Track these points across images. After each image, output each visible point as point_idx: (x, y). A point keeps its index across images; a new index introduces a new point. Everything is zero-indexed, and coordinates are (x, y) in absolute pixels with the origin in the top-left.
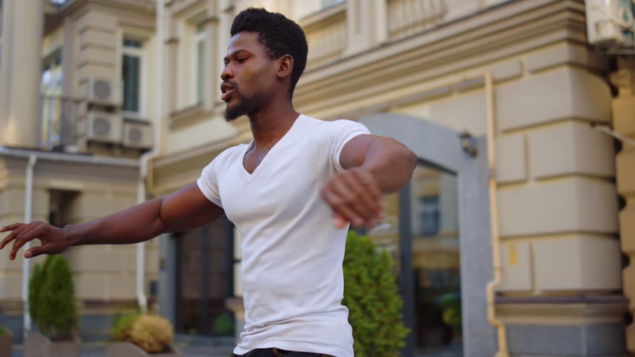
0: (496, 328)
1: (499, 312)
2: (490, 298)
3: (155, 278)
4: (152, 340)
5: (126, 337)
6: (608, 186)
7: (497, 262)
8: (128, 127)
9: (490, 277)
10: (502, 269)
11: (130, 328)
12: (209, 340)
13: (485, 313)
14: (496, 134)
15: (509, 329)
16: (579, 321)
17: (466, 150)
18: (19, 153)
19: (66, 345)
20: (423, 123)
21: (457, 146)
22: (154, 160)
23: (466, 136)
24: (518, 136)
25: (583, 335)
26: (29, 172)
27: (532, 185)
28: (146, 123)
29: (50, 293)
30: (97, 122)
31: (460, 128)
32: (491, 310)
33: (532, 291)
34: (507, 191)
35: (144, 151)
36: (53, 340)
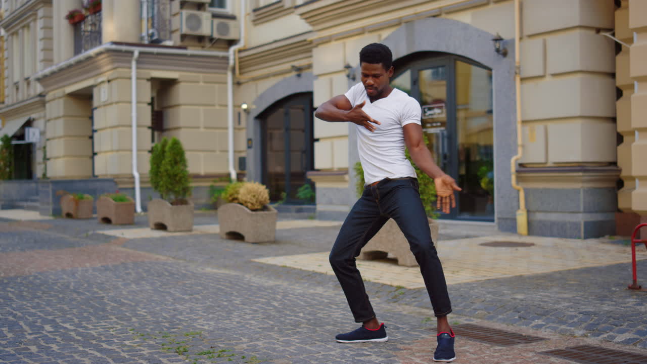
0: (518, 191)
1: (519, 180)
2: (513, 169)
3: (243, 155)
4: (254, 201)
5: (234, 200)
6: (609, 80)
7: (519, 142)
8: (217, 21)
9: (516, 153)
10: (523, 146)
11: (237, 193)
12: (294, 208)
13: (510, 179)
14: (521, 39)
15: (527, 192)
16: (578, 186)
17: (498, 51)
18: (124, 48)
19: (183, 207)
20: (465, 27)
21: (491, 47)
22: (240, 51)
23: (498, 39)
24: (539, 41)
25: (582, 195)
26: (134, 64)
27: (548, 79)
28: (233, 18)
29: (169, 167)
30: (189, 18)
31: (494, 33)
32: (513, 178)
33: (546, 163)
34: (529, 84)
35: (232, 42)
36: (172, 204)
